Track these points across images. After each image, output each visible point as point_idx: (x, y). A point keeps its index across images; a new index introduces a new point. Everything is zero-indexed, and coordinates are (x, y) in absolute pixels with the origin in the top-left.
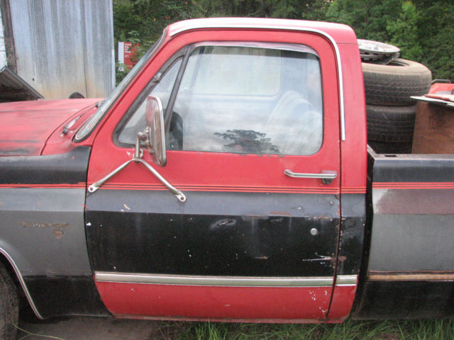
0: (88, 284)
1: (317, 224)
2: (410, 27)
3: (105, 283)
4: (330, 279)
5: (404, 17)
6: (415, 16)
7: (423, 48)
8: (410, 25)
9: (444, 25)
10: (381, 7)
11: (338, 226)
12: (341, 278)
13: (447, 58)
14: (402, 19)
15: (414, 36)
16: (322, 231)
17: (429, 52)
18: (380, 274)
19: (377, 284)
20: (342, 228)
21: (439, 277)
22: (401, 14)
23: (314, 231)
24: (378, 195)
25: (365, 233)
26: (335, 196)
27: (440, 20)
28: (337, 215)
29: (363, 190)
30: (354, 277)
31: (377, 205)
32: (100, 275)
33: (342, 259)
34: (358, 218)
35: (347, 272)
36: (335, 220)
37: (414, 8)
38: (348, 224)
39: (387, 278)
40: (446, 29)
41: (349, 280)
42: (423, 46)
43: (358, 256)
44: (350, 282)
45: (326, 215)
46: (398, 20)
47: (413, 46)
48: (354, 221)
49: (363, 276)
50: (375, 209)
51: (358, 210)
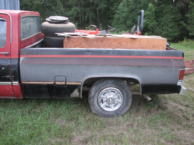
1: (4, 66)
2: (151, 14)
4: (10, 83)
5: (149, 10)
6: (154, 9)
7: (157, 22)
8: (152, 13)
9: (166, 13)
10: (140, 5)
11: (10, 67)
12: (14, 82)
13: (166, 26)
14: (148, 10)
15: (154, 17)
16: (6, 68)
17: (159, 24)
18: (25, 81)
19: (25, 85)
20: (11, 68)
21: (42, 83)
22: (148, 8)
23: (3, 68)
24: (21, 59)
25: (18, 69)
26: (10, 59)
27: (164, 11)
28: (9, 64)
29: (17, 57)
30: (17, 82)
31: (21, 61)
33: (13, 77)
34: (15, 65)
36: (9, 65)
37: (153, 6)
38: (12, 66)
39: (27, 83)
40: (166, 14)
41: (16, 83)
42: (158, 22)
43: (17, 76)
44: (16, 84)
45: (6, 64)
46: (147, 11)
47: (153, 21)
48: (14, 66)
49: (20, 82)
50: (20, 63)
51: (16, 63)
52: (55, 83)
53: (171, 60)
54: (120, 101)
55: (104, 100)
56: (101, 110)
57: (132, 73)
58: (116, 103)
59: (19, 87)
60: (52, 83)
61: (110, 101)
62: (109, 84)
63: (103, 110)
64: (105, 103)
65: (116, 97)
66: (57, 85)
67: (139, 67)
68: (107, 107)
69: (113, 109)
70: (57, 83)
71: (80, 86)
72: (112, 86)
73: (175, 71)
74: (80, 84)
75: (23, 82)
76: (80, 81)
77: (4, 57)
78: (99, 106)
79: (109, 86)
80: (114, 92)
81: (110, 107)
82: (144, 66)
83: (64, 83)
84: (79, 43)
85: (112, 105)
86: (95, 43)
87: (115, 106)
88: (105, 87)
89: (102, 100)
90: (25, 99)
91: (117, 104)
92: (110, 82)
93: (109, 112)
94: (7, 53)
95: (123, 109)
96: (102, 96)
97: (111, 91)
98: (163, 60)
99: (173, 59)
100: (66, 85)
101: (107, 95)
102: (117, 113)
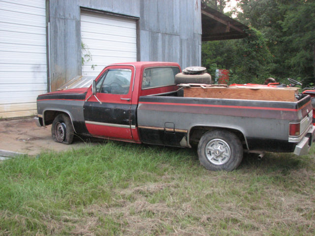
0: (84, 124)
1: (125, 111)
3: (88, 124)
4: (129, 126)
11: (129, 112)
12: (132, 126)
16: (126, 113)
19: (140, 129)
21: (154, 128)
23: (124, 113)
24: (140, 105)
25: (136, 114)
26: (130, 104)
28: (129, 109)
29: (136, 103)
30: (134, 126)
32: (86, 122)
33: (131, 120)
35: (133, 125)
38: (131, 111)
39: (142, 127)
41: (133, 127)
43: (135, 121)
45: (127, 109)
48: (133, 111)
49: (137, 126)
50: (138, 108)
51: (134, 108)
52: (165, 129)
53: (280, 111)
54: (228, 154)
55: (212, 152)
56: (209, 163)
57: (235, 124)
58: (224, 156)
59: (136, 130)
60: (163, 129)
61: (216, 153)
62: (215, 134)
63: (211, 163)
64: (213, 156)
65: (224, 150)
66: (167, 131)
67: (242, 117)
68: (215, 160)
69: (220, 163)
70: (167, 129)
71: (186, 133)
72: (219, 137)
73: (284, 125)
74: (186, 131)
75: (139, 127)
76: (187, 129)
77: (126, 103)
78: (207, 158)
79: (216, 137)
80: (222, 144)
81: (217, 160)
82: (248, 117)
83: (172, 130)
84: (198, 94)
85: (220, 159)
86: (214, 93)
87: (223, 160)
88: (212, 138)
89: (210, 152)
90: (142, 144)
91: (225, 158)
92: (217, 133)
93: (216, 165)
94: (128, 99)
95: (230, 164)
96: (210, 147)
97: (219, 143)
98: (270, 111)
99: (283, 111)
100: (174, 132)
101: (215, 146)
102: (223, 168)
